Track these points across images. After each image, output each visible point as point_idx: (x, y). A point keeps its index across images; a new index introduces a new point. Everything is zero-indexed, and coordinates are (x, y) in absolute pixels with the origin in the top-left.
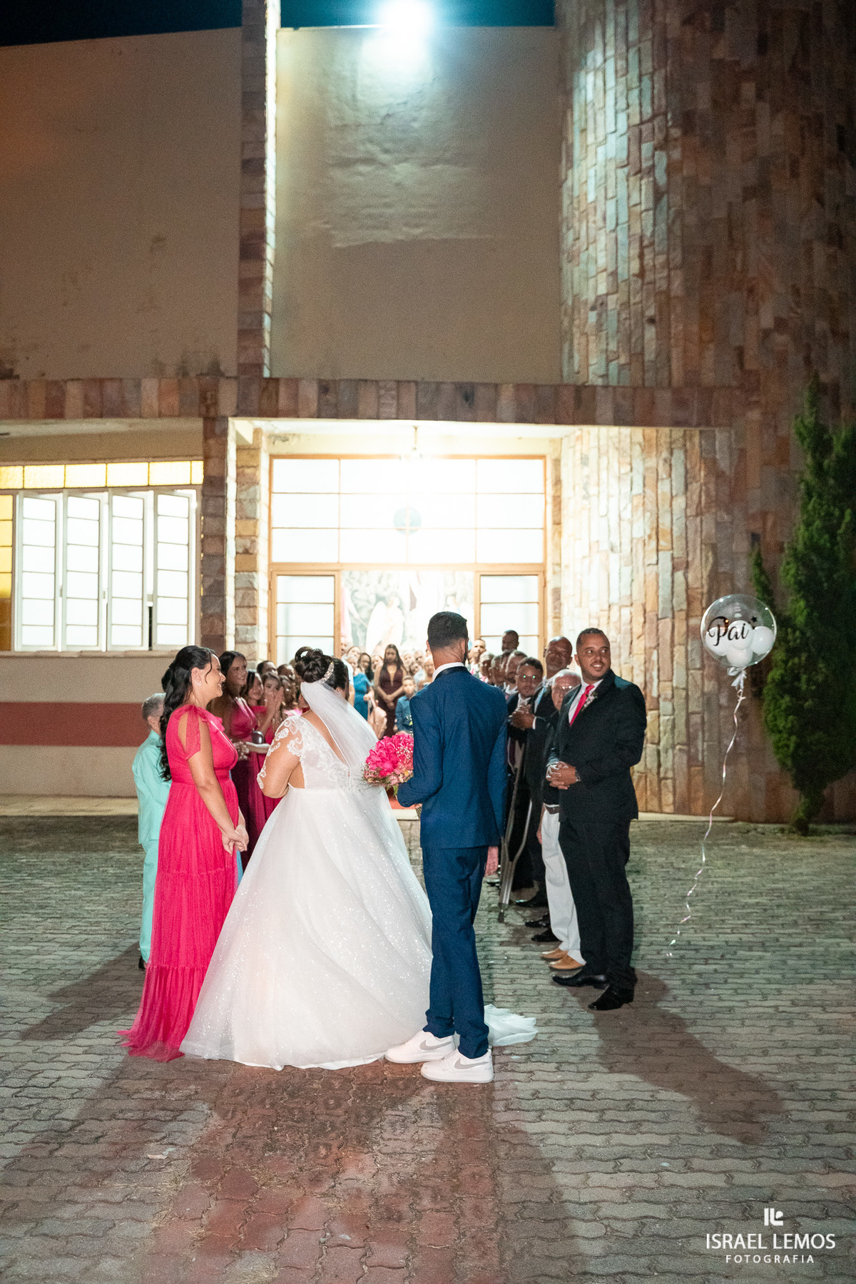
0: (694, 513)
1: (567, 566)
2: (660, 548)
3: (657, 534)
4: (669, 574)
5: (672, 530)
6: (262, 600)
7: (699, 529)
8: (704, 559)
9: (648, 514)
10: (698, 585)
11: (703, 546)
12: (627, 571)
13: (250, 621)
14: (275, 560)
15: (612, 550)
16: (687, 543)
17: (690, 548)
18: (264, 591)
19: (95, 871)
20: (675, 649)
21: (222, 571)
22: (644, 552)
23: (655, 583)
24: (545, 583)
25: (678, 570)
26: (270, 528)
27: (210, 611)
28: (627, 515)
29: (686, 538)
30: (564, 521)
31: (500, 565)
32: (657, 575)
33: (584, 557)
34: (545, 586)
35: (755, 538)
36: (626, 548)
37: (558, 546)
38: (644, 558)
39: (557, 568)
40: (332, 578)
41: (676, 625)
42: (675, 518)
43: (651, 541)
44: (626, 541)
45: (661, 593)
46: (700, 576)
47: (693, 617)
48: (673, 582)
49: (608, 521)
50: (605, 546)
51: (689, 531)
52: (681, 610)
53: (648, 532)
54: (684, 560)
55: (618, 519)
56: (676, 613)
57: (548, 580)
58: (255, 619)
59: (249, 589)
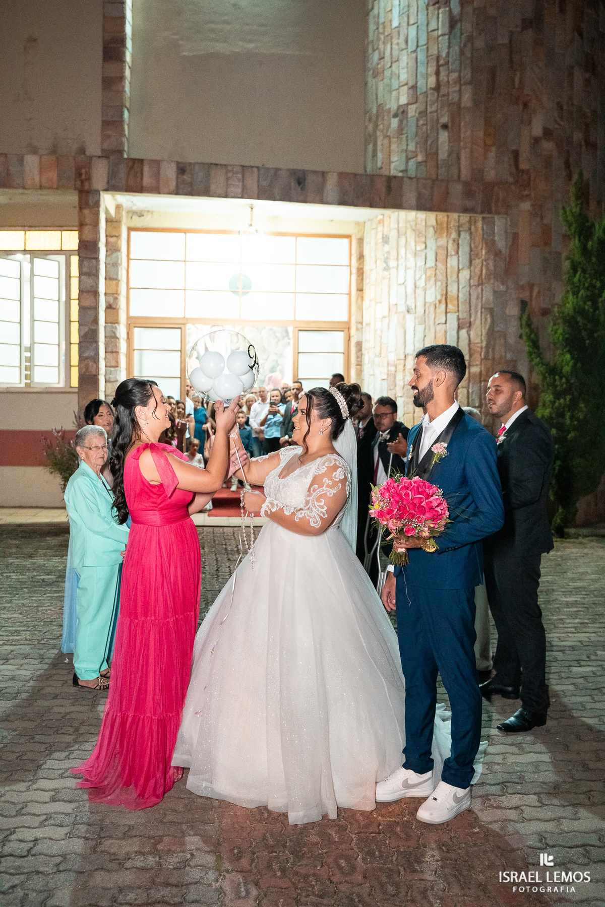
0: (476, 284)
1: (368, 325)
2: (448, 311)
3: (446, 299)
4: (455, 331)
5: (458, 296)
6: (123, 347)
7: (480, 296)
8: (483, 320)
9: (439, 283)
10: (478, 340)
11: (483, 310)
12: (420, 328)
13: (113, 364)
14: (132, 314)
15: (408, 312)
16: (470, 307)
17: (473, 311)
18: (124, 339)
21: (96, 321)
22: (435, 314)
24: (350, 338)
25: (463, 328)
26: (128, 288)
27: (86, 355)
28: (421, 283)
29: (470, 303)
30: (366, 288)
31: (314, 322)
32: (446, 332)
33: (384, 317)
34: (349, 340)
35: (524, 304)
36: (420, 310)
37: (360, 309)
38: (435, 318)
39: (359, 326)
40: (179, 330)
42: (461, 287)
43: (441, 305)
44: (420, 304)
46: (480, 334)
47: (473, 366)
48: (458, 338)
49: (406, 288)
50: (402, 308)
51: (472, 298)
53: (439, 297)
54: (468, 321)
55: (413, 287)
57: (352, 335)
58: (117, 362)
59: (112, 338)
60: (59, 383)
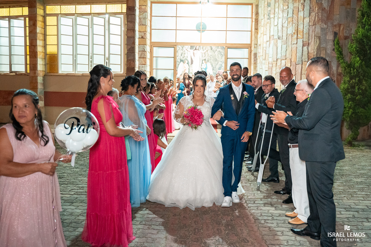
0: (312, 25)
1: (260, 45)
2: (298, 38)
3: (297, 32)
4: (301, 47)
5: (303, 31)
6: (148, 55)
7: (314, 30)
8: (315, 42)
9: (294, 25)
10: (313, 52)
11: (315, 37)
12: (284, 46)
14: (153, 41)
15: (279, 39)
16: (309, 35)
17: (310, 38)
18: (149, 52)
19: (85, 158)
20: (302, 76)
21: (134, 43)
22: (292, 39)
23: (296, 51)
25: (305, 46)
26: (151, 29)
27: (130, 58)
28: (285, 25)
29: (309, 34)
30: (259, 28)
31: (235, 44)
32: (297, 48)
33: (267, 41)
34: (251, 52)
35: (336, 34)
36: (285, 38)
37: (256, 38)
38: (291, 41)
39: (256, 46)
40: (173, 48)
41: (303, 67)
42: (304, 26)
43: (295, 35)
44: (285, 35)
45: (298, 55)
46: (313, 48)
48: (303, 51)
49: (278, 27)
50: (276, 37)
51: (310, 31)
52: (305, 61)
53: (294, 31)
54: (308, 42)
55: (282, 27)
56: (303, 63)
57: (252, 50)
58: (145, 62)
59: (143, 51)
60: (121, 72)
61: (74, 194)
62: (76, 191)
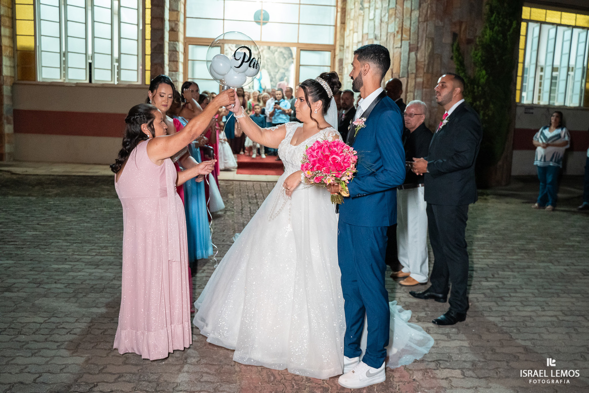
0: (423, 20)
1: (348, 47)
2: (403, 39)
3: (402, 30)
4: (407, 53)
5: (410, 29)
6: (181, 58)
7: (425, 29)
8: (427, 46)
9: (397, 20)
10: (422, 60)
11: (427, 39)
13: (174, 69)
14: (187, 35)
15: (376, 39)
16: (418, 36)
17: (420, 39)
18: (182, 52)
20: (408, 94)
21: (162, 38)
22: (394, 40)
23: (399, 58)
24: (335, 56)
25: (412, 51)
26: (185, 17)
27: (155, 62)
28: (385, 19)
29: (418, 34)
30: (347, 22)
31: (311, 44)
32: (401, 53)
33: (359, 42)
34: (334, 57)
35: (455, 36)
36: (384, 38)
37: (343, 36)
38: (394, 43)
39: (342, 48)
40: (220, 48)
41: (409, 81)
42: (412, 22)
43: (398, 34)
44: (384, 34)
45: (402, 63)
46: (424, 55)
47: (418, 77)
48: (409, 58)
49: (374, 22)
50: (371, 36)
51: (420, 30)
52: (413, 73)
53: (397, 29)
54: (416, 46)
55: (380, 21)
56: (410, 75)
57: (336, 54)
58: (177, 68)
59: (174, 52)
60: (138, 81)
61: (96, 255)
62: (97, 251)
